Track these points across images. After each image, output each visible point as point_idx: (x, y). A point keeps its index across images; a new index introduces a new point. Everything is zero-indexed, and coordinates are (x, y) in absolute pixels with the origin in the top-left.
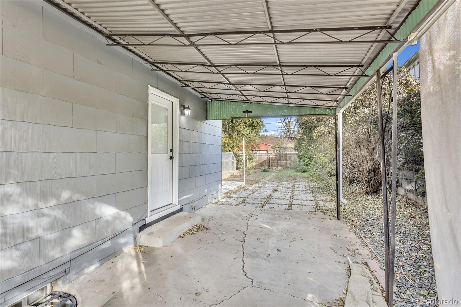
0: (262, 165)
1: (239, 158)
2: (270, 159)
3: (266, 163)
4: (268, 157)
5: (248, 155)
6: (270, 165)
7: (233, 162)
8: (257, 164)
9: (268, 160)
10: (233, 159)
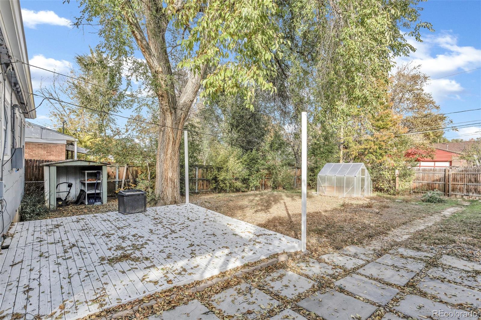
0: (430, 187)
1: (381, 172)
2: (451, 178)
3: (441, 185)
4: (445, 174)
5: (398, 168)
6: (450, 189)
7: (363, 180)
8: (420, 184)
9: (445, 179)
10: (363, 174)
